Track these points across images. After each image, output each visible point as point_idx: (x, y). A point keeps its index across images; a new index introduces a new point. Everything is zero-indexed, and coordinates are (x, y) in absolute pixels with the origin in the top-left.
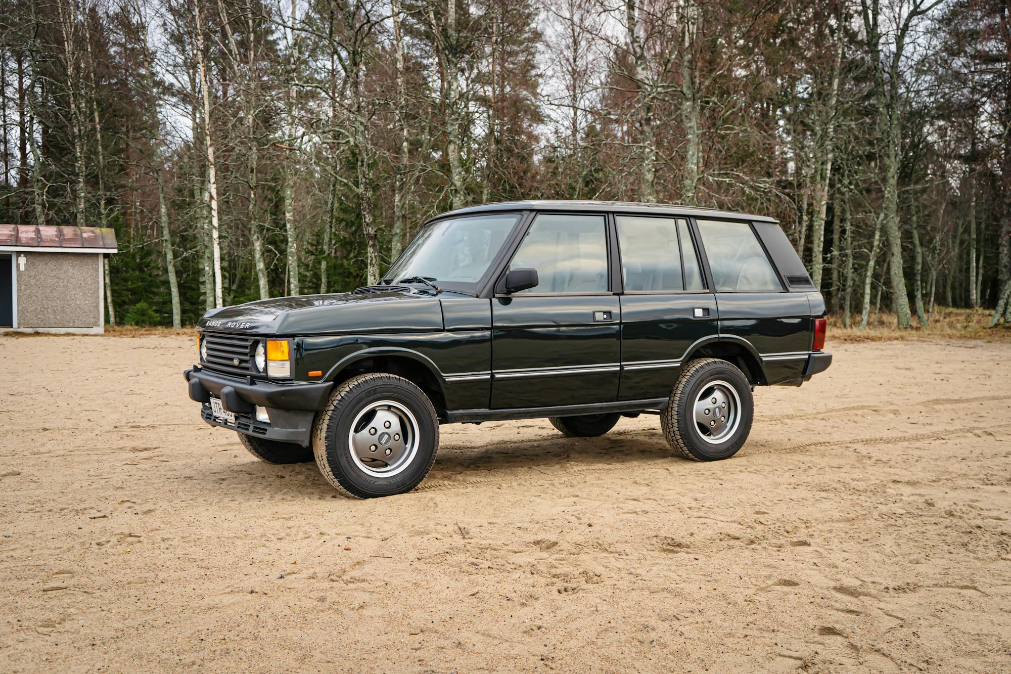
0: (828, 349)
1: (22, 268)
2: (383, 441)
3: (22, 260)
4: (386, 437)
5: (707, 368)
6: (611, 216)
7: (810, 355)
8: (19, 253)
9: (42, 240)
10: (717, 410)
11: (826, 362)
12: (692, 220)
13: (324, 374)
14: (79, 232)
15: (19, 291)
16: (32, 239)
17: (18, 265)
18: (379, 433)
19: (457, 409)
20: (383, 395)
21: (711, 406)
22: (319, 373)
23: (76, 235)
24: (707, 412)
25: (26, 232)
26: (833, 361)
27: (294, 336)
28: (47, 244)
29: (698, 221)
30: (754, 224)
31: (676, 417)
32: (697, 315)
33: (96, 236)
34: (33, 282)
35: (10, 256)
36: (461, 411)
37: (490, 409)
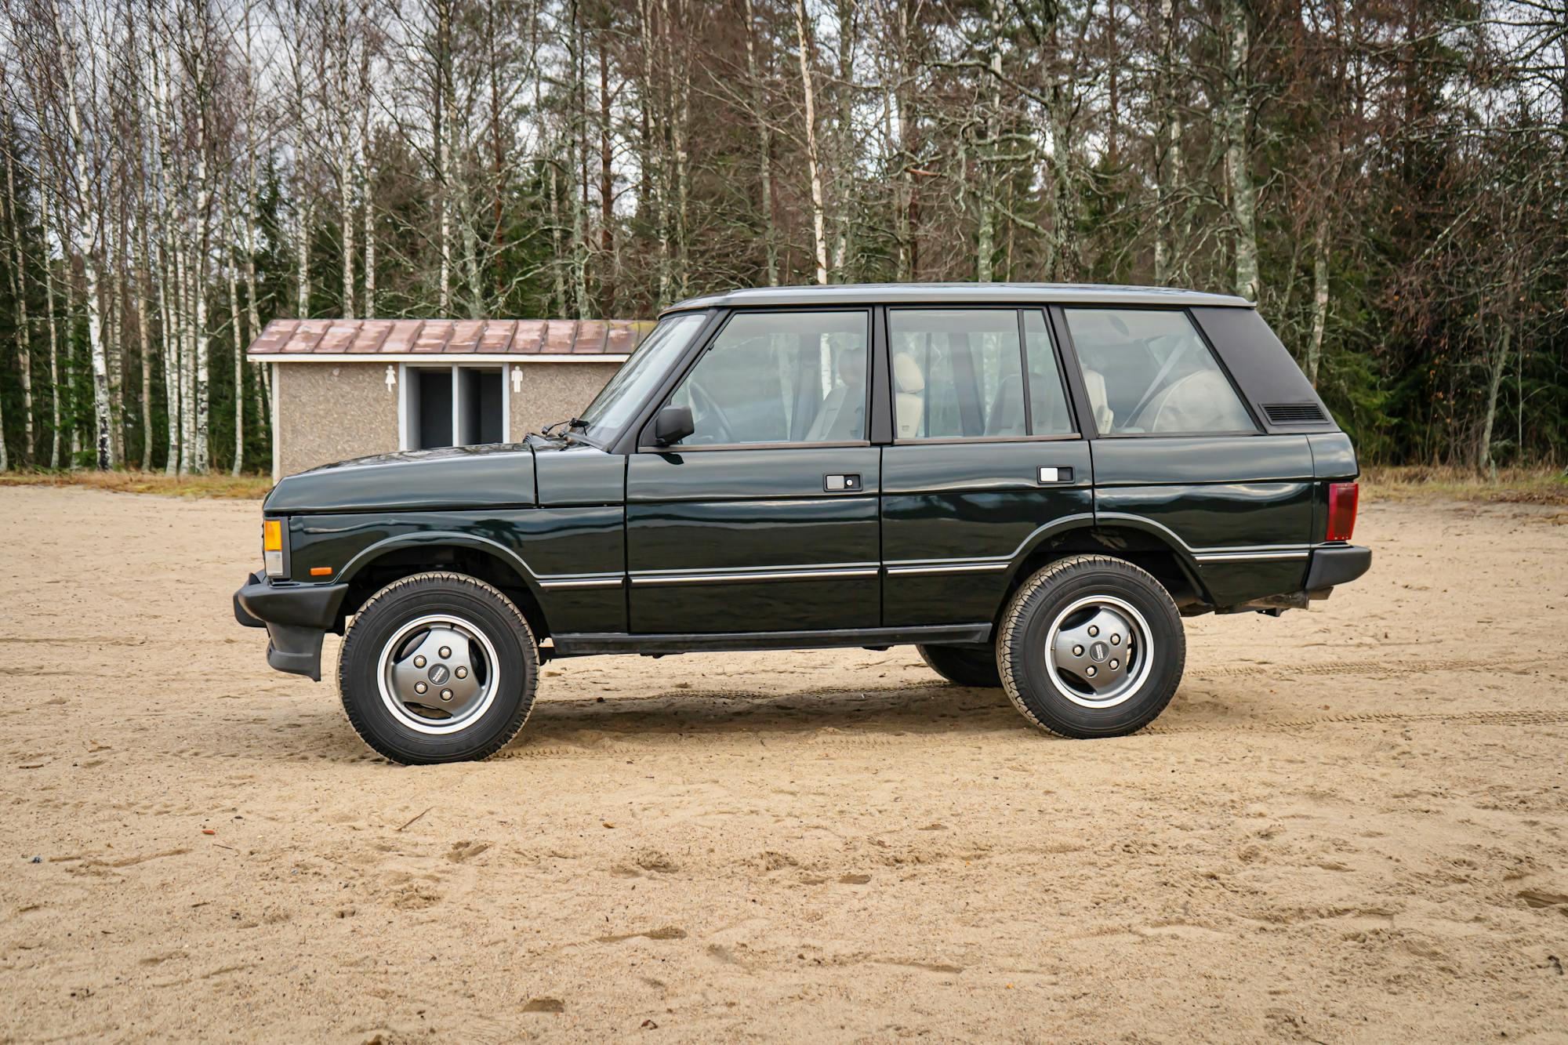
0: (1359, 539)
1: (517, 388)
2: (437, 678)
3: (517, 375)
4: (441, 671)
5: (1074, 573)
6: (879, 312)
7: (1312, 551)
8: (513, 365)
9: (547, 345)
10: (1099, 648)
11: (1359, 564)
12: (1056, 312)
13: (335, 572)
14: (605, 330)
15: (512, 423)
16: (533, 341)
17: (511, 384)
18: (429, 664)
19: (569, 632)
20: (436, 605)
21: (1088, 642)
22: (328, 570)
23: (599, 333)
24: (1078, 650)
25: (528, 331)
26: (1374, 561)
27: (288, 514)
28: (552, 350)
29: (1068, 312)
30: (1194, 311)
31: (1008, 657)
32: (1044, 478)
33: (628, 335)
34: (532, 409)
35: (501, 369)
36: (577, 635)
37: (630, 632)
